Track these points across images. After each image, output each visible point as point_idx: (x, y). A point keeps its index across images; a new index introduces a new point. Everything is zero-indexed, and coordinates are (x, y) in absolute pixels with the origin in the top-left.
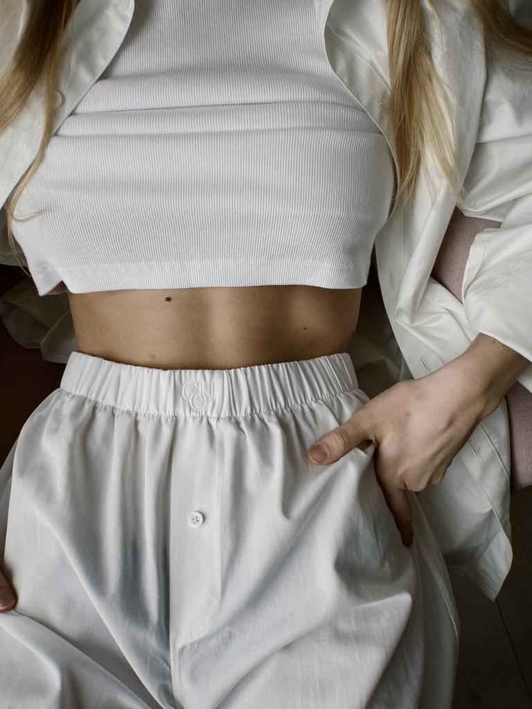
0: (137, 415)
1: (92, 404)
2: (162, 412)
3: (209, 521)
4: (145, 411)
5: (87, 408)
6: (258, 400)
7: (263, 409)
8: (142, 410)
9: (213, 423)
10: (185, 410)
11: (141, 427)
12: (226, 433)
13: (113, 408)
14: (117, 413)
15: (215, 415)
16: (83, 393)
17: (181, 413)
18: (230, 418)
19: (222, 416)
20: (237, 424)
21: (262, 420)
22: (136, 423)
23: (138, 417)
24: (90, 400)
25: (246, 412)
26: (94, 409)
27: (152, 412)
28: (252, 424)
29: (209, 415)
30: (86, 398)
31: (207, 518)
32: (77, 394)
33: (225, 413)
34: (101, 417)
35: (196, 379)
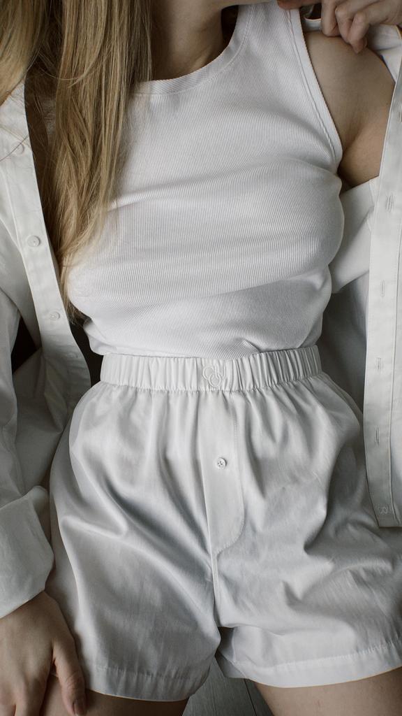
0: (168, 392)
1: (134, 390)
2: (188, 388)
3: (230, 465)
4: (175, 388)
5: (131, 392)
6: (259, 379)
7: (262, 386)
8: (172, 387)
9: (227, 395)
10: (205, 386)
11: (171, 402)
12: (237, 401)
13: (150, 390)
14: (153, 393)
15: (228, 389)
16: (126, 382)
17: (202, 389)
18: (239, 391)
19: (233, 389)
20: (244, 395)
21: (261, 393)
22: (168, 398)
23: (170, 394)
24: (132, 387)
25: (250, 387)
26: (136, 393)
27: (180, 389)
28: (254, 395)
29: (223, 389)
30: (128, 387)
31: (228, 462)
32: (121, 384)
33: (235, 387)
34: (142, 397)
35: (212, 364)
